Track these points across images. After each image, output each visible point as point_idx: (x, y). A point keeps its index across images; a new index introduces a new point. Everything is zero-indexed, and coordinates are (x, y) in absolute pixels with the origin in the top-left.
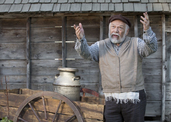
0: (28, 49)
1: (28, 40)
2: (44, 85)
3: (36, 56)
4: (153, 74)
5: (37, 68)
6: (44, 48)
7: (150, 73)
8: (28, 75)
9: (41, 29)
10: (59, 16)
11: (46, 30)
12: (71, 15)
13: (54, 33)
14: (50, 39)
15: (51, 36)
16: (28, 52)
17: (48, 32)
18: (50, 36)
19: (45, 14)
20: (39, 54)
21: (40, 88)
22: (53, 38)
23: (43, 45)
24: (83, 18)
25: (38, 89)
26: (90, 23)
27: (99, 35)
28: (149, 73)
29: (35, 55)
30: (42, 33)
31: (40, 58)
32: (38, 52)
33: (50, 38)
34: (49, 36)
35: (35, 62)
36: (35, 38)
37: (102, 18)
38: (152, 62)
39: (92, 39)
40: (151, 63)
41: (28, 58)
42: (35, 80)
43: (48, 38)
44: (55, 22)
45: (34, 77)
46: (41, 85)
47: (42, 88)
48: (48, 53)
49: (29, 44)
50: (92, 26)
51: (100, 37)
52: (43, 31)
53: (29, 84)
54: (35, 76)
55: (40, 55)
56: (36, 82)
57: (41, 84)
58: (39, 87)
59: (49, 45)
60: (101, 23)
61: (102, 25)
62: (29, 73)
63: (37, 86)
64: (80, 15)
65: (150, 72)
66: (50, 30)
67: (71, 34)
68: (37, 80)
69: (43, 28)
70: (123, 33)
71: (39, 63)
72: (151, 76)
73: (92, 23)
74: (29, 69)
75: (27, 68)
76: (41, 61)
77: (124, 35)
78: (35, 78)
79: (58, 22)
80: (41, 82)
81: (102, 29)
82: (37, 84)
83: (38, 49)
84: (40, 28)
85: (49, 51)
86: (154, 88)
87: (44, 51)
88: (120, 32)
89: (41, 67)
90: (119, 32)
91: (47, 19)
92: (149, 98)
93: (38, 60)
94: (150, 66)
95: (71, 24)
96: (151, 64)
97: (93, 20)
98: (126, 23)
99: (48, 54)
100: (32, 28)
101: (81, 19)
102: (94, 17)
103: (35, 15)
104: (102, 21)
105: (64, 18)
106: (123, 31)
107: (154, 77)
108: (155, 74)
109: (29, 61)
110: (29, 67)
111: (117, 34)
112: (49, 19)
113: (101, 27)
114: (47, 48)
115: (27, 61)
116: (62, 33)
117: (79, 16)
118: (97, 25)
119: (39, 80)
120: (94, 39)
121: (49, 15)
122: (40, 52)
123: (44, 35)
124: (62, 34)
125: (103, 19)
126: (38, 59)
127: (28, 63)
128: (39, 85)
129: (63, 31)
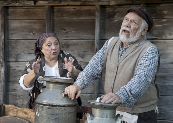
0: (2, 48)
1: (2, 36)
2: (25, 95)
3: (15, 57)
4: (168, 84)
5: (16, 73)
6: (25, 48)
7: (164, 83)
8: (3, 81)
9: (21, 22)
10: (42, 5)
11: (26, 24)
12: (58, 4)
13: (38, 28)
14: (32, 36)
15: (34, 32)
16: (2, 52)
17: (30, 26)
18: (32, 31)
19: (24, 2)
20: (18, 55)
21: (19, 99)
22: (36, 34)
23: (24, 44)
24: (74, 8)
25: (16, 99)
26: (83, 15)
27: (95, 31)
28: (161, 83)
29: (13, 56)
30: (21, 27)
31: (20, 60)
32: (18, 52)
33: (31, 34)
34: (30, 32)
35: (13, 65)
36: (13, 34)
37: (99, 7)
38: (166, 68)
39: (86, 36)
40: (164, 68)
41: (2, 59)
42: (13, 88)
43: (30, 35)
44: (38, 13)
45: (12, 84)
46: (20, 95)
47: (22, 98)
48: (30, 53)
49: (3, 41)
50: (86, 18)
51: (96, 34)
52: (23, 24)
53: (4, 94)
54: (14, 83)
55: (20, 56)
56: (14, 90)
57: (20, 93)
58: (17, 98)
59: (30, 43)
60: (97, 14)
61: (98, 18)
62: (4, 79)
63: (16, 96)
64: (70, 4)
65: (163, 81)
66: (33, 24)
67: (58, 30)
68: (16, 88)
69: (23, 21)
70: (136, 30)
71: (18, 66)
72: (164, 86)
73: (86, 15)
74: (4, 74)
75: (2, 73)
76: (21, 64)
77: (137, 33)
78: (13, 86)
79: (42, 14)
80: (21, 91)
81: (98, 22)
82: (16, 94)
83: (17, 49)
84: (19, 21)
85: (31, 51)
86: (169, 103)
87: (25, 51)
88: (132, 27)
89: (21, 72)
90: (130, 27)
91: (28, 9)
92: (162, 116)
93: (17, 63)
94: (164, 73)
95: (58, 17)
96: (164, 70)
97: (87, 10)
98: (144, 18)
99: (29, 55)
100: (9, 21)
101: (72, 9)
102: (89, 7)
103: (10, 4)
104: (98, 12)
105: (49, 8)
106: (137, 27)
107: (169, 88)
108: (170, 84)
109: (4, 64)
110: (5, 72)
111: (128, 29)
112: (30, 10)
113: (96, 19)
114: (29, 47)
115: (2, 63)
116: (46, 27)
117: (68, 5)
118: (93, 18)
119: (18, 89)
120: (88, 35)
121: (29, 3)
122: (19, 52)
123: (25, 31)
124: (46, 29)
125: (99, 9)
126: (17, 61)
127: (2, 66)
128: (17, 95)
129: (47, 25)
